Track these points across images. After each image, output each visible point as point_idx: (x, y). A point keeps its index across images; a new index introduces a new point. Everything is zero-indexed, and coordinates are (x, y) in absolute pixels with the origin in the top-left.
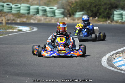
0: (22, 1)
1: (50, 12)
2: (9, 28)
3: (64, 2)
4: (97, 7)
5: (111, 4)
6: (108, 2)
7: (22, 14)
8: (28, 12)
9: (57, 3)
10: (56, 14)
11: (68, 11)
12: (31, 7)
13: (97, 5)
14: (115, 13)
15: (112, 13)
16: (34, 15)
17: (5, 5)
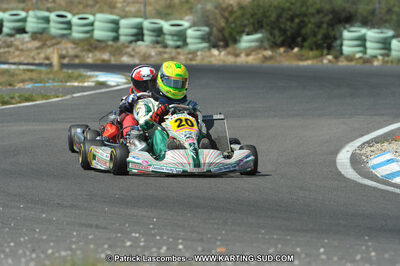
0: (98, 6)
1: (173, 35)
2: (70, 78)
3: (209, 7)
4: (297, 20)
5: (333, 12)
6: (327, 7)
7: (99, 41)
8: (114, 34)
9: (191, 10)
10: (189, 40)
11: (221, 30)
12: (123, 22)
13: (298, 16)
14: (346, 34)
15: (337, 35)
16: (131, 42)
17: (53, 16)
